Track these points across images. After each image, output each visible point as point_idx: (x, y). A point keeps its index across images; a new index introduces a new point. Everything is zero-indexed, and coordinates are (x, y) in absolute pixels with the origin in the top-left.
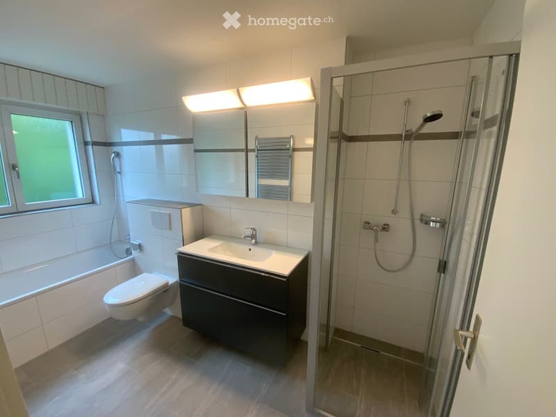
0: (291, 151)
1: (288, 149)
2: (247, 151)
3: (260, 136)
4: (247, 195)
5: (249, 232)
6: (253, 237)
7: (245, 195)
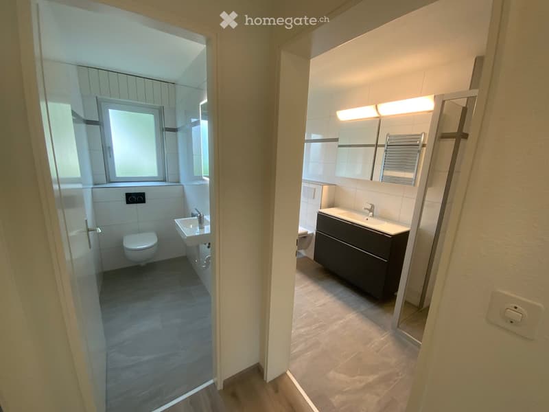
0: (420, 147)
1: (418, 145)
2: (377, 146)
3: (390, 134)
4: (372, 179)
5: (369, 207)
6: (371, 210)
7: (369, 179)
